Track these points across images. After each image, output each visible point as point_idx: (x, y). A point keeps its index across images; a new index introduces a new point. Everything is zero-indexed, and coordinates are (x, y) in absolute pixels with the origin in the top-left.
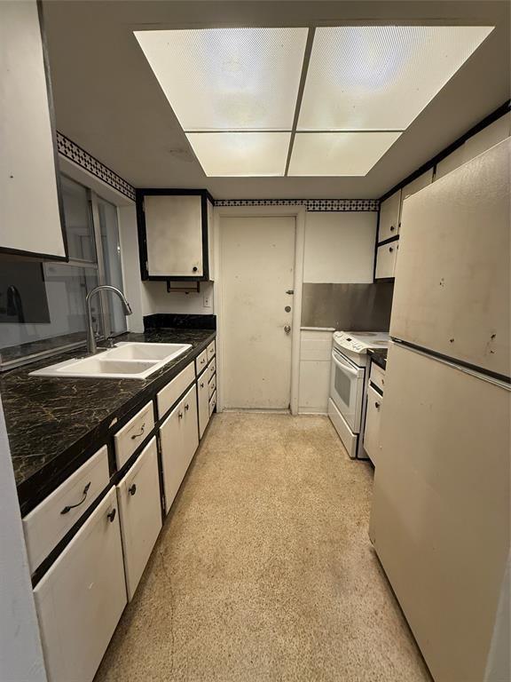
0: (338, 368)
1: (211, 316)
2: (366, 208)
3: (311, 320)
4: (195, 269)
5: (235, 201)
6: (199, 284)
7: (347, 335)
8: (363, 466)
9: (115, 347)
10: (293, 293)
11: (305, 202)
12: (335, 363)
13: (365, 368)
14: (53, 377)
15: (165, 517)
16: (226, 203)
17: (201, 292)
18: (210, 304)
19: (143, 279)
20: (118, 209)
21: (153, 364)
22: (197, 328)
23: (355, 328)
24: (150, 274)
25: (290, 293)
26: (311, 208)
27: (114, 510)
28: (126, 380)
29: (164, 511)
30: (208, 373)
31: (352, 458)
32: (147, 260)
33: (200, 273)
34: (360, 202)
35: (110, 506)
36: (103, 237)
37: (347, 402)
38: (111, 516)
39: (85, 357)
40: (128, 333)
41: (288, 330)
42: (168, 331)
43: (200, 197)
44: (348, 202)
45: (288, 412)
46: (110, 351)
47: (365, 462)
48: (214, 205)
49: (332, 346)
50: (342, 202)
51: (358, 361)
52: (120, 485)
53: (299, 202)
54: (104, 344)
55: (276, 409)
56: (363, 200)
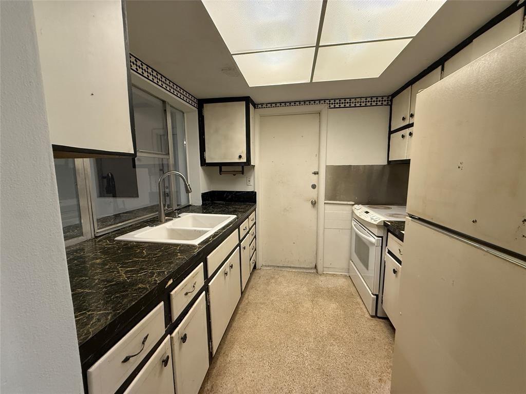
0: (357, 235)
1: (253, 192)
2: (379, 103)
3: (333, 195)
4: (240, 157)
5: (271, 104)
6: (244, 168)
7: (365, 208)
8: (382, 324)
9: (179, 217)
10: (318, 174)
11: (327, 101)
12: (355, 231)
13: (382, 237)
14: (131, 242)
15: (212, 358)
16: (264, 106)
17: (245, 174)
18: (252, 183)
19: (201, 165)
20: (185, 114)
21: (206, 232)
22: (241, 202)
23: (372, 202)
24: (207, 162)
25: (316, 173)
26: (332, 106)
27: (168, 357)
28: (183, 245)
29: (211, 353)
30: (249, 238)
31: (372, 316)
32: (205, 151)
33: (244, 160)
34: (374, 99)
35: (165, 353)
36: (174, 135)
37: (367, 266)
38: (165, 362)
39: (156, 225)
40: (191, 205)
41: (314, 204)
42: (219, 204)
43: (245, 102)
44: (364, 100)
45: (314, 271)
46: (175, 220)
47: (384, 321)
48: (255, 108)
49: (352, 217)
50: (358, 100)
51: (376, 231)
52: (174, 334)
53: (322, 102)
54: (171, 215)
55: (304, 268)
56: (377, 98)
